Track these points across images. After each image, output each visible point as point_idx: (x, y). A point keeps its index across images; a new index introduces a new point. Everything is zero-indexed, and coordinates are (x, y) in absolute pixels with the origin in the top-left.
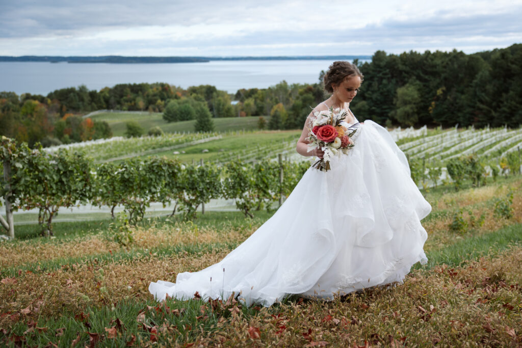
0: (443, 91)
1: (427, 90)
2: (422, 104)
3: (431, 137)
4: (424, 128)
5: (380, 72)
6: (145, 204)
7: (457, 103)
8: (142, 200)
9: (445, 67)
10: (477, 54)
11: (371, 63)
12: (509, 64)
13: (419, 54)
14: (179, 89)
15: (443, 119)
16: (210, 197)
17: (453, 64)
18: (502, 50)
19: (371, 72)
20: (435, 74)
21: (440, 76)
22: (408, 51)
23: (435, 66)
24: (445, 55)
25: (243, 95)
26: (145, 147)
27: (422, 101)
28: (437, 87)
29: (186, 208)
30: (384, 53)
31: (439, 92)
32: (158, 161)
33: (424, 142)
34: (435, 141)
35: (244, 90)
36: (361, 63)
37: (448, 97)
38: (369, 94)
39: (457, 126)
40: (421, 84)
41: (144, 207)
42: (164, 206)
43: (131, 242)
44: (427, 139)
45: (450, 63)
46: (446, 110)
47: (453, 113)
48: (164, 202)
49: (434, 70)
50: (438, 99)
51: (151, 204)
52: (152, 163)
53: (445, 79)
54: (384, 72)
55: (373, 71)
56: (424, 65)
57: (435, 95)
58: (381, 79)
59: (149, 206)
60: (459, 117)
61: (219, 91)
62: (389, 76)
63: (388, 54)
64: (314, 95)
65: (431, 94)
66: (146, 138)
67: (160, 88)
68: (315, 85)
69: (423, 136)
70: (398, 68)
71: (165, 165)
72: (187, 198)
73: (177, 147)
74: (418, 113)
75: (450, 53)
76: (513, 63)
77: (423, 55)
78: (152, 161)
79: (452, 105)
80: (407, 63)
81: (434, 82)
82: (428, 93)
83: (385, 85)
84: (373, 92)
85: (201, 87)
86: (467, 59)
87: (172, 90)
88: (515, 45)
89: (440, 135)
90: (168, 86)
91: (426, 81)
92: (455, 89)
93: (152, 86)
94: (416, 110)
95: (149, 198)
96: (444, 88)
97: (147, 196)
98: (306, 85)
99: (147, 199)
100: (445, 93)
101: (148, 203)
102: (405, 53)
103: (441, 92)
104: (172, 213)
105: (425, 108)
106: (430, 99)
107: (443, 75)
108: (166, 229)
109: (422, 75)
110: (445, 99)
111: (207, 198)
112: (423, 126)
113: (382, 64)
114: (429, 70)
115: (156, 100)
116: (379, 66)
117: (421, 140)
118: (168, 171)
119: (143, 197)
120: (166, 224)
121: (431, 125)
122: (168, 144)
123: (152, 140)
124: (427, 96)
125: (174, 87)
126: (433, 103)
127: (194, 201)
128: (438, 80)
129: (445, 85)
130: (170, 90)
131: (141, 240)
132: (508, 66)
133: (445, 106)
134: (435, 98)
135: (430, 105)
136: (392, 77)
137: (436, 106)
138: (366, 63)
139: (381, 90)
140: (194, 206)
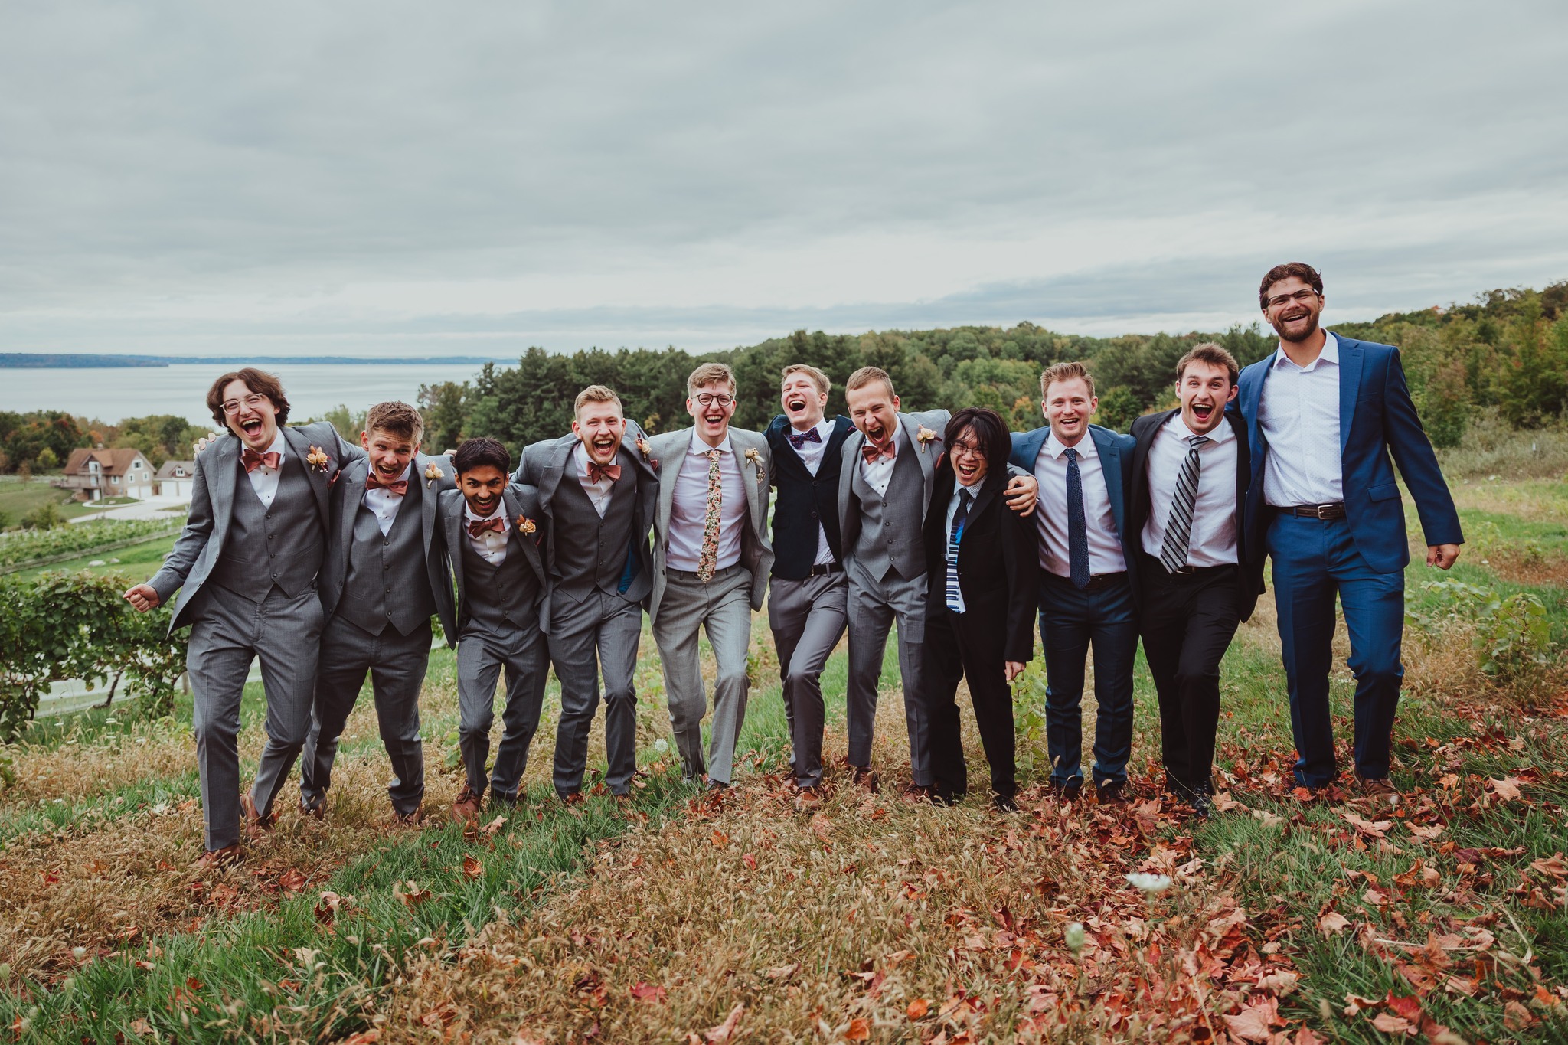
0: (655, 421)
5: (536, 387)
6: (37, 687)
8: (30, 677)
9: (655, 378)
11: (519, 371)
12: (765, 374)
13: (609, 355)
14: (97, 426)
17: (669, 373)
19: (519, 386)
20: (640, 391)
21: (648, 395)
22: (587, 350)
23: (637, 376)
24: (655, 356)
26: (16, 555)
28: (645, 415)
29: (149, 685)
30: (542, 352)
31: (649, 423)
32: (70, 584)
36: (500, 371)
38: (518, 429)
41: (35, 696)
42: (90, 686)
43: (8, 786)
45: (663, 370)
48: (88, 678)
49: (638, 383)
51: (53, 684)
52: (53, 589)
53: (658, 399)
54: (545, 387)
55: (524, 385)
56: (618, 373)
58: (540, 400)
59: (48, 691)
61: (195, 429)
62: (556, 394)
63: (549, 355)
66: (16, 534)
67: (49, 423)
70: (571, 380)
71: (88, 591)
72: (148, 662)
73: (97, 549)
75: (664, 354)
76: (771, 372)
77: (617, 356)
78: (51, 584)
80: (587, 371)
81: (639, 406)
83: (549, 412)
84: (527, 425)
85: (152, 419)
87: (79, 427)
88: (771, 340)
90: (69, 418)
92: (676, 418)
93: (25, 419)
95: (47, 671)
96: (657, 417)
97: (42, 666)
99: (42, 675)
100: (658, 425)
101: (46, 683)
102: (582, 353)
103: (653, 424)
104: (105, 700)
108: (107, 742)
113: (542, 372)
115: (38, 450)
116: (534, 376)
118: (99, 605)
119: (31, 672)
120: (108, 730)
122: (75, 545)
123: (32, 537)
125: (84, 420)
127: (165, 667)
128: (645, 403)
129: (659, 411)
130: (74, 427)
131: (39, 777)
132: (764, 377)
136: (561, 397)
138: (510, 372)
139: (541, 422)
140: (166, 680)
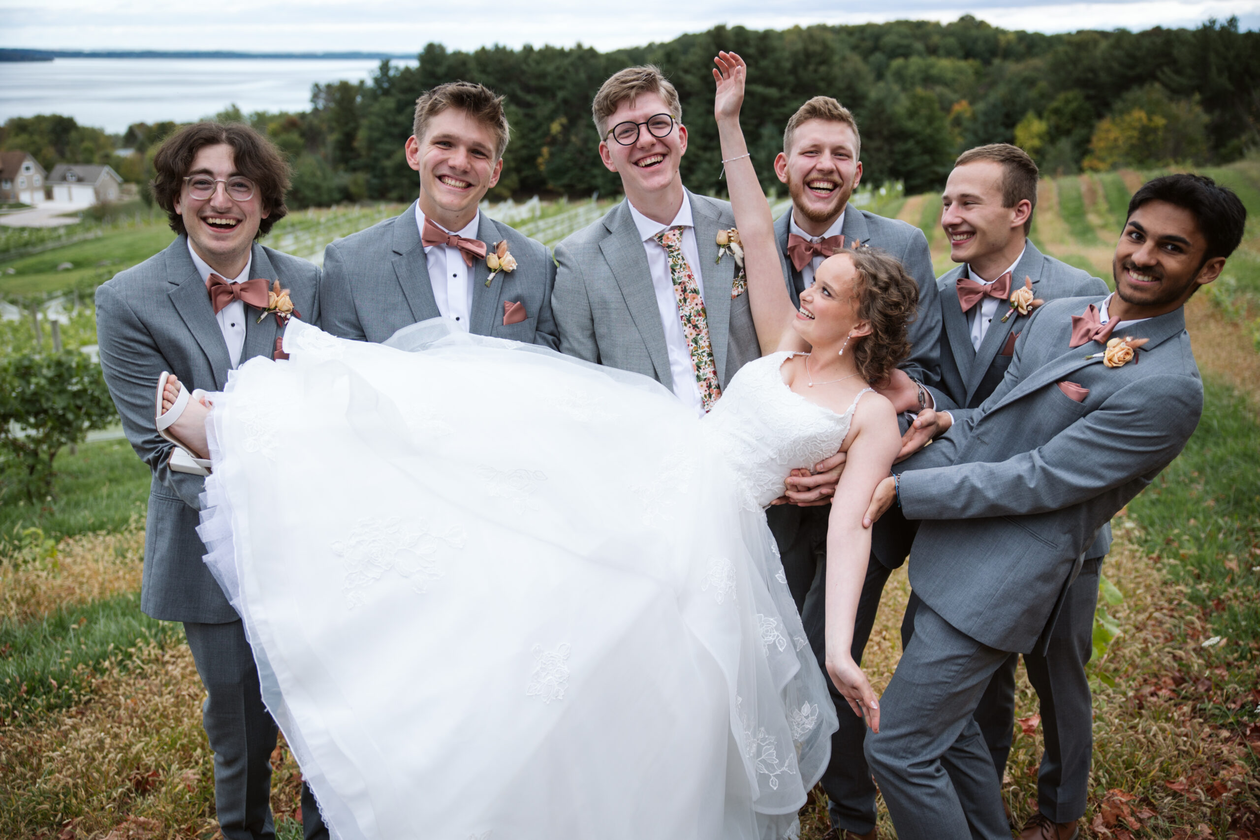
0: (562, 125)
1: (532, 123)
2: (524, 152)
3: (550, 221)
4: (535, 203)
7: (589, 150)
9: (562, 78)
10: (619, 52)
11: (417, 69)
13: (512, 52)
15: (565, 180)
16: (86, 424)
17: (577, 71)
18: (662, 46)
20: (546, 92)
21: (554, 96)
22: (489, 45)
23: (543, 76)
24: (562, 53)
25: (140, 135)
27: (524, 147)
28: (551, 118)
29: (25, 463)
30: (441, 48)
31: (555, 127)
33: (538, 230)
34: (558, 229)
35: (142, 125)
36: (397, 68)
37: (574, 139)
39: (595, 196)
40: (521, 112)
44: (541, 224)
45: (571, 69)
46: (570, 164)
47: (582, 169)
49: (543, 83)
50: (553, 142)
53: (565, 102)
55: (423, 85)
56: (523, 72)
57: (547, 133)
60: (594, 177)
61: (84, 130)
63: (450, 51)
64: (303, 135)
65: (540, 132)
68: (303, 116)
69: (533, 219)
72: (21, 437)
74: (518, 170)
75: (571, 51)
76: (686, 71)
77: (520, 53)
79: (581, 152)
80: (489, 69)
81: (544, 108)
82: (534, 130)
85: (39, 119)
86: (603, 62)
88: (685, 36)
89: (564, 216)
91: (528, 105)
94: (512, 165)
96: (564, 120)
98: (283, 115)
100: (566, 129)
102: (483, 50)
103: (559, 128)
105: (531, 160)
106: (538, 142)
107: (560, 95)
109: (520, 93)
110: (567, 142)
111: (80, 429)
112: (531, 197)
113: (441, 68)
114: (533, 83)
116: (432, 76)
117: (531, 226)
121: (547, 195)
124: (532, 136)
126: (545, 150)
128: (551, 105)
129: (566, 114)
133: (567, 155)
134: (548, 139)
135: (540, 154)
137: (552, 155)
138: (407, 69)
140: (43, 457)
